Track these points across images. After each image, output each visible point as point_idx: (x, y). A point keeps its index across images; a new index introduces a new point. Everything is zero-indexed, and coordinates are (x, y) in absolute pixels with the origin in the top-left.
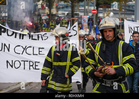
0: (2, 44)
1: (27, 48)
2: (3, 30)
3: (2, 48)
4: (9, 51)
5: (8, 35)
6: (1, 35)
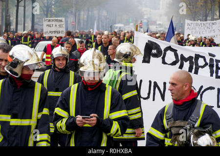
0: (150, 82)
1: (205, 90)
2: (154, 51)
3: (149, 94)
4: (164, 100)
5: (164, 62)
6: (148, 62)
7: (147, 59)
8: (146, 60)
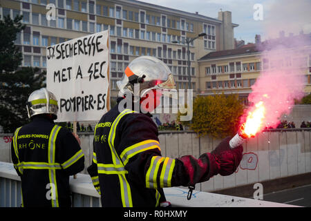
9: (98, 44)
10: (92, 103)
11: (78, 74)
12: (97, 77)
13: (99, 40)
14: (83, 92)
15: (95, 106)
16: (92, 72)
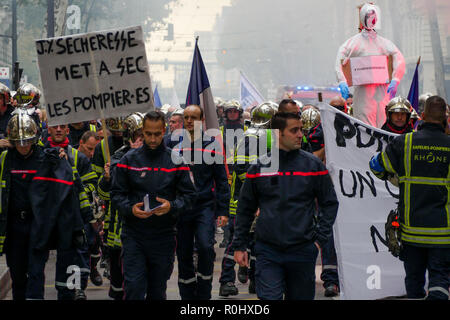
0: (352, 173)
2: (346, 128)
4: (375, 195)
5: (360, 145)
6: (344, 145)
7: (341, 141)
8: (341, 143)
9: (130, 39)
10: (129, 98)
11: (101, 70)
12: (134, 72)
13: (132, 36)
14: (111, 88)
15: (134, 100)
16: (123, 67)
